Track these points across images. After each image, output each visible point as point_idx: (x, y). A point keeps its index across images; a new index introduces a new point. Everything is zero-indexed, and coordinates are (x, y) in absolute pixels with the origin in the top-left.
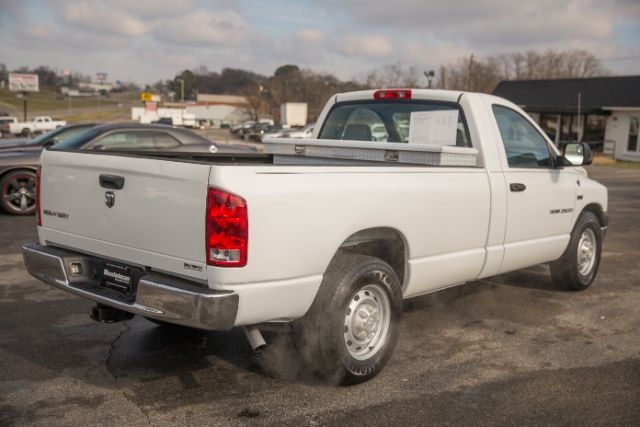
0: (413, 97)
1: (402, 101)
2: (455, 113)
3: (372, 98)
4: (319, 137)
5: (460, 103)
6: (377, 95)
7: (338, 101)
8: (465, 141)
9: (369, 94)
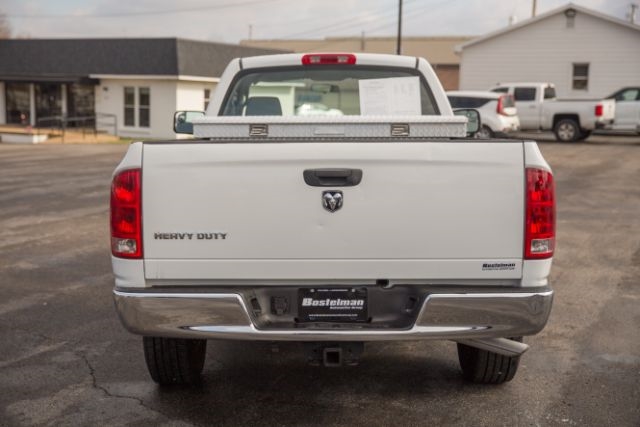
0: (358, 63)
1: (343, 66)
2: (416, 80)
3: (300, 63)
4: (221, 113)
5: (420, 68)
6: (306, 60)
7: (245, 67)
8: (431, 107)
9: (296, 59)
